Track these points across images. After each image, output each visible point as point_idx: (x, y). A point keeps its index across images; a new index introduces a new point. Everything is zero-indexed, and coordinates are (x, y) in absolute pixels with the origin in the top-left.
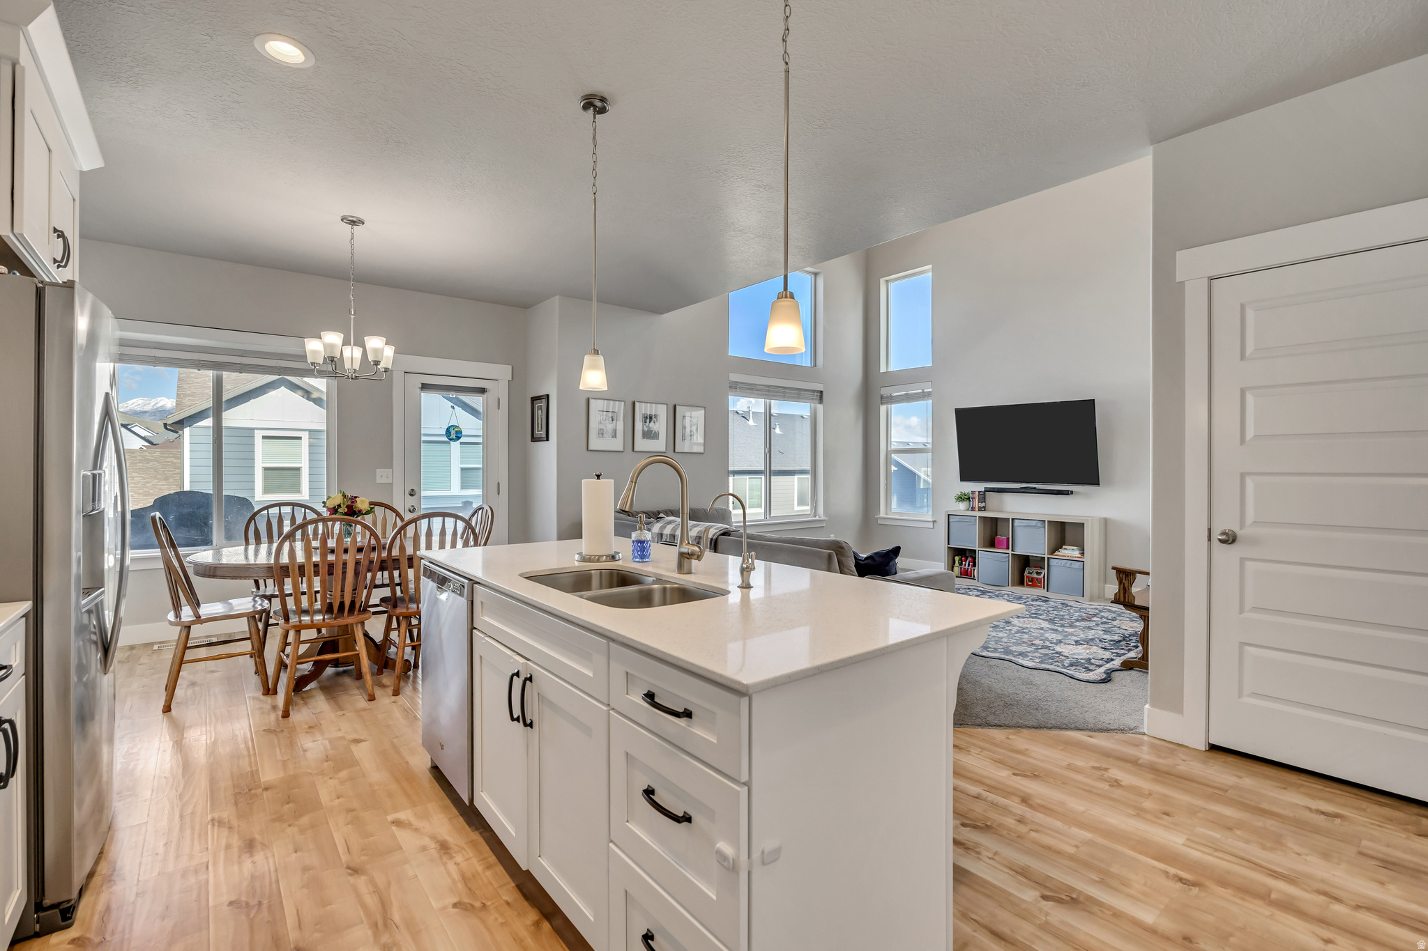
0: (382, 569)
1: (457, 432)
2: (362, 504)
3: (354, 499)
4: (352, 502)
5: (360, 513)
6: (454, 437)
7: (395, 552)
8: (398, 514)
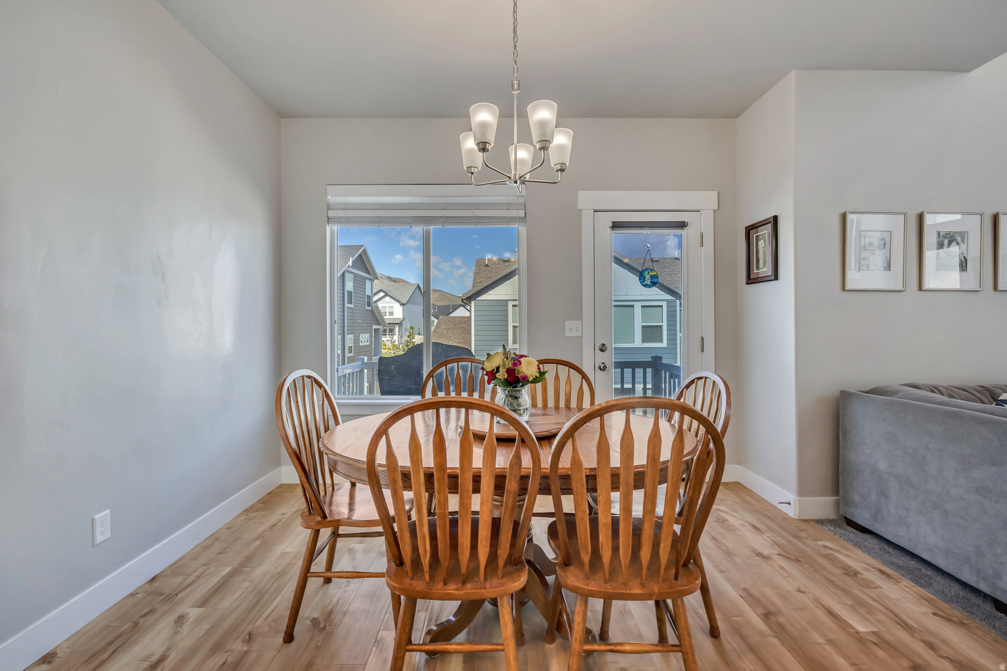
0: (545, 490)
1: (652, 277)
2: (528, 368)
3: (517, 360)
4: (515, 364)
5: (525, 380)
6: (649, 283)
7: (565, 462)
8: (584, 376)
